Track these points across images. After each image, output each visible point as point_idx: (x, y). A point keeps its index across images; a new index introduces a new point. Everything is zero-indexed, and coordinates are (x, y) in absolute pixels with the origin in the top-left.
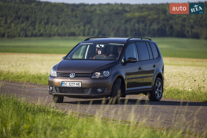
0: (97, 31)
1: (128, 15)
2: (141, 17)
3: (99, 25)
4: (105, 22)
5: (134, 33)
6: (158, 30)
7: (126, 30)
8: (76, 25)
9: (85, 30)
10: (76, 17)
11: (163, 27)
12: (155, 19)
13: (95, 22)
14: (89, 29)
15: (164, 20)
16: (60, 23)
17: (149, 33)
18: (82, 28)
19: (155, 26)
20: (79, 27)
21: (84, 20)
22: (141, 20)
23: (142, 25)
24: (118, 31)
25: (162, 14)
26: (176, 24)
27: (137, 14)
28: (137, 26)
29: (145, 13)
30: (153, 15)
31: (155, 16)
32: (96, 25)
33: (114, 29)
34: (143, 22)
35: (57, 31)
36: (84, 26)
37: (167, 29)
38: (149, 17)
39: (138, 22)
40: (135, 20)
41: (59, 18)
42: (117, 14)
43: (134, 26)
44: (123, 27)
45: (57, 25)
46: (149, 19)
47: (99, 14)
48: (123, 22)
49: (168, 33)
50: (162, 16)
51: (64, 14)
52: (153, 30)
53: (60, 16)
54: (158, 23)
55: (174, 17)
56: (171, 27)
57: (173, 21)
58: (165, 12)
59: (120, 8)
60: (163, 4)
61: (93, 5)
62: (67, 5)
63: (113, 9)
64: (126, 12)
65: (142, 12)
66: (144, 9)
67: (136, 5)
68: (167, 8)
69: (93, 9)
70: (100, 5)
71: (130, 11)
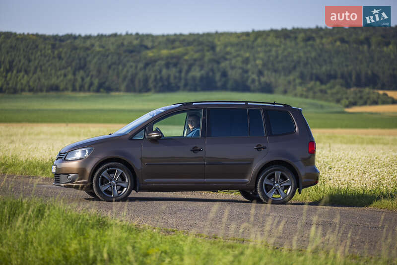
0: (96, 82)
1: (150, 54)
2: (172, 57)
3: (99, 71)
4: (110, 67)
5: (160, 84)
6: (202, 78)
7: (146, 80)
8: (59, 73)
9: (75, 80)
10: (60, 58)
11: (211, 74)
12: (195, 60)
13: (92, 67)
14: (83, 79)
15: (212, 61)
16: (32, 68)
17: (186, 85)
18: (70, 76)
19: (196, 73)
20: (65, 75)
21: (74, 64)
22: (173, 62)
23: (173, 71)
24: (132, 81)
25: (208, 51)
26: (233, 68)
27: (165, 52)
28: (164, 71)
29: (180, 50)
30: (192, 54)
31: (196, 56)
32: (94, 73)
33: (125, 78)
34: (175, 65)
35: (28, 82)
36: (74, 74)
37: (218, 76)
38: (186, 57)
39: (167, 66)
40: (163, 62)
41: (30, 61)
42: (131, 52)
43: (160, 71)
44: (141, 75)
45: (27, 72)
46: (186, 60)
47: (99, 52)
48: (141, 65)
49: (219, 84)
50: (208, 55)
51: (39, 53)
52: (194, 78)
53: (33, 57)
54: (202, 67)
55: (228, 57)
56: (224, 74)
57: (228, 62)
58: (213, 48)
59: (136, 42)
60: (209, 35)
61: (88, 37)
62: (44, 38)
63: (122, 44)
64: (147, 48)
65: (173, 48)
66: (177, 44)
67: (163, 36)
68: (216, 41)
69: (88, 43)
70: (101, 37)
71: (153, 47)
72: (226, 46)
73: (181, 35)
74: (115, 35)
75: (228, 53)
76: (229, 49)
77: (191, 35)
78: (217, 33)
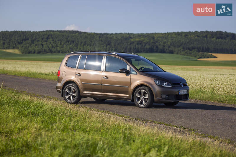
0: (114, 49)
1: (132, 40)
2: (140, 41)
3: (115, 46)
4: (118, 44)
5: (135, 50)
6: (149, 48)
7: (130, 49)
8: (101, 46)
9: (107, 48)
10: (102, 41)
11: (152, 47)
12: (147, 42)
13: (112, 44)
14: (109, 48)
15: (153, 42)
16: (92, 44)
17: (144, 51)
18: (105, 47)
19: (148, 46)
20: (103, 47)
21: (106, 43)
22: (139, 43)
23: (140, 46)
24: (126, 49)
25: (152, 39)
26: (160, 45)
27: (137, 39)
28: (137, 46)
29: (143, 39)
30: (146, 40)
31: (148, 41)
32: (113, 46)
33: (123, 48)
34: (140, 44)
35: (91, 49)
36: (106, 46)
37: (155, 48)
38: (144, 41)
39: (138, 44)
40: (136, 43)
41: (91, 42)
42: (126, 39)
43: (135, 46)
44: (129, 47)
45: (90, 46)
46: (144, 42)
47: (115, 39)
48: (129, 44)
49: (155, 51)
50: (152, 41)
51: (95, 39)
52: (147, 48)
53: (92, 41)
54: (149, 45)
55: (159, 41)
56: (157, 47)
57: (158, 43)
58: (154, 38)
59: (128, 36)
60: (152, 34)
61: (112, 34)
62: (97, 34)
63: (123, 37)
64: (131, 38)
65: (140, 38)
66: (142, 37)
67: (137, 34)
68: (155, 36)
69: (112, 36)
70: (116, 34)
71: (133, 38)
72: (158, 38)
73: (143, 34)
74: (121, 33)
75: (159, 40)
76: (159, 39)
77: (146, 34)
78: (155, 33)
